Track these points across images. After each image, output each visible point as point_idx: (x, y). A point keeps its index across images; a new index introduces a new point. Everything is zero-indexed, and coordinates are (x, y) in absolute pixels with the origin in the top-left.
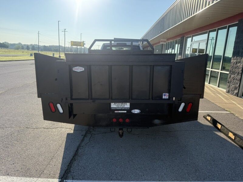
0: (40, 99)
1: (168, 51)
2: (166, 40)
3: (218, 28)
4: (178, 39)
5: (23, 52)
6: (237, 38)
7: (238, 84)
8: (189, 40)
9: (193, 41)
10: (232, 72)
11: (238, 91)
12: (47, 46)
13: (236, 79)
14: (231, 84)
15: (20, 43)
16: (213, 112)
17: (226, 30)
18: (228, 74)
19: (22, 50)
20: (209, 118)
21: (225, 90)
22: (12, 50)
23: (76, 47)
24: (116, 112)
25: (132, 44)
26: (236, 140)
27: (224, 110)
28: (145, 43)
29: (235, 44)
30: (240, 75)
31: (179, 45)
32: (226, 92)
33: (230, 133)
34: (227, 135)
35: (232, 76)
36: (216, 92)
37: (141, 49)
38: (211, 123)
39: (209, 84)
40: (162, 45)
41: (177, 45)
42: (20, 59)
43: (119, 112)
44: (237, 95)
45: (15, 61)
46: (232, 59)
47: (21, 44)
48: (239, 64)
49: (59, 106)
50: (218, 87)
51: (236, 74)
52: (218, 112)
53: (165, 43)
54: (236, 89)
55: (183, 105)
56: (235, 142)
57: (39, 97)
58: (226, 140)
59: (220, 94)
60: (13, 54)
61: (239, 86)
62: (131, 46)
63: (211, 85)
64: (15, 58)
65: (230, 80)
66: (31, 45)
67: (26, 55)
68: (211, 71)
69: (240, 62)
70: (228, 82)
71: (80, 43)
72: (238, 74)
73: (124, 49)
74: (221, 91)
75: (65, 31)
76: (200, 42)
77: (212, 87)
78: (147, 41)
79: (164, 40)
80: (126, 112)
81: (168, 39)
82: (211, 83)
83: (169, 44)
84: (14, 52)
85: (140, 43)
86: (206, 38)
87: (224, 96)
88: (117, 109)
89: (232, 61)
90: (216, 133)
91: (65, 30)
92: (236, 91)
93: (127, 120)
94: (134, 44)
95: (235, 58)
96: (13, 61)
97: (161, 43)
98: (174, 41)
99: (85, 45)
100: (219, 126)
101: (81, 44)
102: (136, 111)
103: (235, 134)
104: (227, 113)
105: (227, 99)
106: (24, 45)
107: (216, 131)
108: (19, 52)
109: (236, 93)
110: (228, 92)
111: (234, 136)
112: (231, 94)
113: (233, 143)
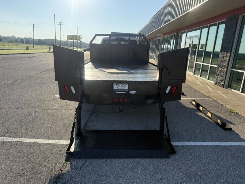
0: (57, 82)
1: (165, 46)
2: (162, 35)
3: (210, 25)
4: (174, 34)
5: (17, 46)
6: (225, 34)
7: (225, 76)
8: (184, 35)
9: (187, 36)
10: (220, 66)
11: (224, 83)
12: (42, 40)
13: (223, 72)
14: (219, 77)
15: (13, 37)
16: (199, 99)
17: (216, 27)
18: (216, 67)
19: (16, 43)
20: (194, 103)
21: (213, 82)
22: (6, 43)
23: (73, 41)
24: (117, 92)
25: (129, 38)
26: (212, 117)
27: (209, 97)
28: (142, 38)
29: (223, 40)
30: (226, 68)
31: (175, 40)
32: (214, 84)
33: (208, 112)
34: (206, 115)
35: (220, 69)
36: (205, 84)
37: (138, 43)
38: (195, 106)
39: (200, 77)
40: (159, 40)
41: (172, 40)
42: (16, 53)
43: (120, 92)
44: (223, 86)
45: (12, 54)
46: (220, 53)
47: (15, 38)
48: (225, 59)
49: (72, 88)
50: (208, 79)
51: (223, 68)
52: (203, 99)
53: (162, 38)
54: (222, 81)
55: (169, 88)
56: (211, 119)
57: (56, 80)
58: (205, 118)
59: (208, 85)
60: (7, 47)
61: (225, 78)
62: (129, 40)
63: (202, 78)
64: (11, 52)
65: (217, 73)
66: (25, 38)
67: (21, 49)
68: (203, 65)
69: (226, 57)
70: (216, 75)
71: (76, 36)
72: (225, 68)
73: (122, 44)
74: (211, 83)
75: (61, 25)
76: (193, 38)
77: (202, 80)
78: (143, 36)
79: (161, 35)
80: (125, 92)
81: (164, 34)
82: (202, 76)
83: (165, 39)
84: (8, 46)
85: (137, 38)
86: (199, 34)
87: (211, 87)
88: (118, 90)
89: (220, 55)
90: (198, 113)
91: (61, 23)
92: (222, 83)
93: (126, 100)
94: (132, 38)
95: (223, 53)
96: (10, 54)
97: (158, 38)
98: (170, 37)
99: (81, 39)
100: (201, 108)
101: (77, 38)
102: (133, 92)
103: (212, 114)
104: (210, 100)
105: (213, 89)
106: (18, 38)
107: (198, 112)
108: (14, 46)
109: (223, 85)
110: (216, 84)
111: (211, 115)
112: (218, 85)
113: (210, 120)
